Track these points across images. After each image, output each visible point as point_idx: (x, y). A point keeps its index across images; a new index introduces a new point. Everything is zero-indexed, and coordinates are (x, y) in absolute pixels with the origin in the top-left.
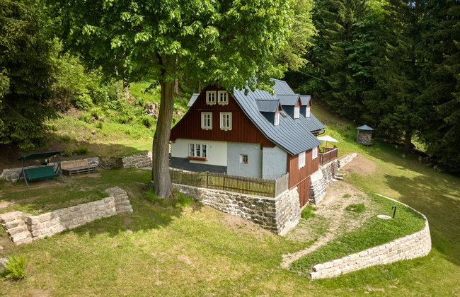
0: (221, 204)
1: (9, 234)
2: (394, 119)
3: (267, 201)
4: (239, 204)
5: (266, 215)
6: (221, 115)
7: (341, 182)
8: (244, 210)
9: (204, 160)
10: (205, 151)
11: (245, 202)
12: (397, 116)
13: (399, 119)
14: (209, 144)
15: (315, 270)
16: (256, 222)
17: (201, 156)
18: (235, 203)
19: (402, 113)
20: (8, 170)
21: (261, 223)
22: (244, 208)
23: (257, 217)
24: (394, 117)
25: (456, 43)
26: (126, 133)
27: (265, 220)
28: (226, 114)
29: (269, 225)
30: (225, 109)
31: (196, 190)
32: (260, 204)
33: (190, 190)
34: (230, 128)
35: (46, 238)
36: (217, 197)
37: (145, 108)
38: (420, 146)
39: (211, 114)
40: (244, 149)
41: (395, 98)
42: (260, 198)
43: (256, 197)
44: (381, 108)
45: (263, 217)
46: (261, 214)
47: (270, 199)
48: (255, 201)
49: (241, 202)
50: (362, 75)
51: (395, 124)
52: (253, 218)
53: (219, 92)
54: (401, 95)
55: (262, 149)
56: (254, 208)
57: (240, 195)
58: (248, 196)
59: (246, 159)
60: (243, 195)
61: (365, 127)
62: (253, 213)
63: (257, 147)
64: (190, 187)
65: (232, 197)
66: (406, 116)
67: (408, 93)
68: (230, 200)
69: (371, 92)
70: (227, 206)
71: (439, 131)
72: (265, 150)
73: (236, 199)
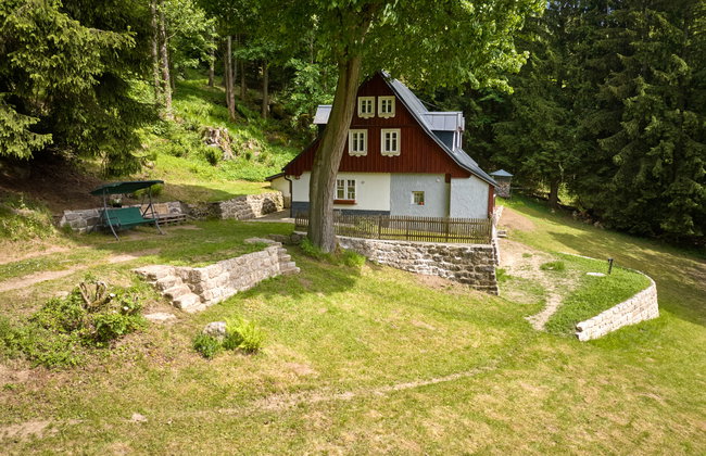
0: (405, 261)
1: (168, 297)
2: (541, 161)
3: (481, 249)
4: (434, 258)
5: (478, 270)
6: (383, 132)
7: (505, 240)
8: (444, 266)
9: (352, 203)
10: (352, 190)
11: (444, 254)
12: (545, 156)
13: (549, 160)
14: (358, 178)
15: (580, 330)
16: (464, 282)
17: (346, 198)
18: (427, 257)
19: (553, 152)
20: (70, 212)
21: (471, 283)
22: (443, 262)
23: (465, 275)
24: (542, 158)
25: (621, 56)
26: (192, 171)
27: (477, 277)
28: (391, 131)
29: (484, 283)
30: (389, 124)
31: (362, 243)
32: (469, 255)
33: (353, 243)
34: (398, 153)
35: (220, 303)
36: (398, 251)
37: (203, 135)
38: (566, 199)
39: (365, 132)
40: (418, 183)
41: (542, 130)
42: (469, 247)
43: (462, 245)
44: (521, 146)
45: (474, 273)
46: (470, 269)
47: (484, 246)
48: (461, 252)
49: (437, 255)
50: (492, 99)
51: (542, 168)
52: (458, 276)
53: (380, 99)
54: (551, 126)
55: (448, 181)
56: (459, 262)
57: (434, 244)
58: (448, 245)
59: (420, 199)
60: (440, 245)
61: (501, 173)
62: (458, 269)
63: (441, 179)
64: (353, 239)
65: (421, 249)
66: (558, 156)
67: (559, 124)
68: (419, 254)
69: (506, 124)
70: (415, 263)
71: (600, 175)
72: (455, 182)
73: (429, 251)
